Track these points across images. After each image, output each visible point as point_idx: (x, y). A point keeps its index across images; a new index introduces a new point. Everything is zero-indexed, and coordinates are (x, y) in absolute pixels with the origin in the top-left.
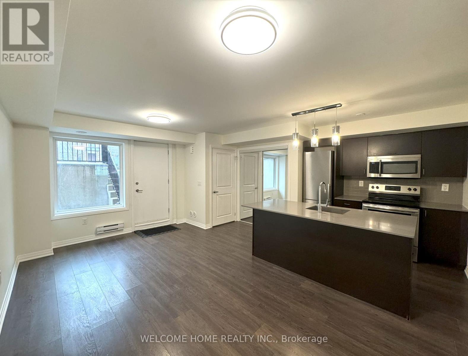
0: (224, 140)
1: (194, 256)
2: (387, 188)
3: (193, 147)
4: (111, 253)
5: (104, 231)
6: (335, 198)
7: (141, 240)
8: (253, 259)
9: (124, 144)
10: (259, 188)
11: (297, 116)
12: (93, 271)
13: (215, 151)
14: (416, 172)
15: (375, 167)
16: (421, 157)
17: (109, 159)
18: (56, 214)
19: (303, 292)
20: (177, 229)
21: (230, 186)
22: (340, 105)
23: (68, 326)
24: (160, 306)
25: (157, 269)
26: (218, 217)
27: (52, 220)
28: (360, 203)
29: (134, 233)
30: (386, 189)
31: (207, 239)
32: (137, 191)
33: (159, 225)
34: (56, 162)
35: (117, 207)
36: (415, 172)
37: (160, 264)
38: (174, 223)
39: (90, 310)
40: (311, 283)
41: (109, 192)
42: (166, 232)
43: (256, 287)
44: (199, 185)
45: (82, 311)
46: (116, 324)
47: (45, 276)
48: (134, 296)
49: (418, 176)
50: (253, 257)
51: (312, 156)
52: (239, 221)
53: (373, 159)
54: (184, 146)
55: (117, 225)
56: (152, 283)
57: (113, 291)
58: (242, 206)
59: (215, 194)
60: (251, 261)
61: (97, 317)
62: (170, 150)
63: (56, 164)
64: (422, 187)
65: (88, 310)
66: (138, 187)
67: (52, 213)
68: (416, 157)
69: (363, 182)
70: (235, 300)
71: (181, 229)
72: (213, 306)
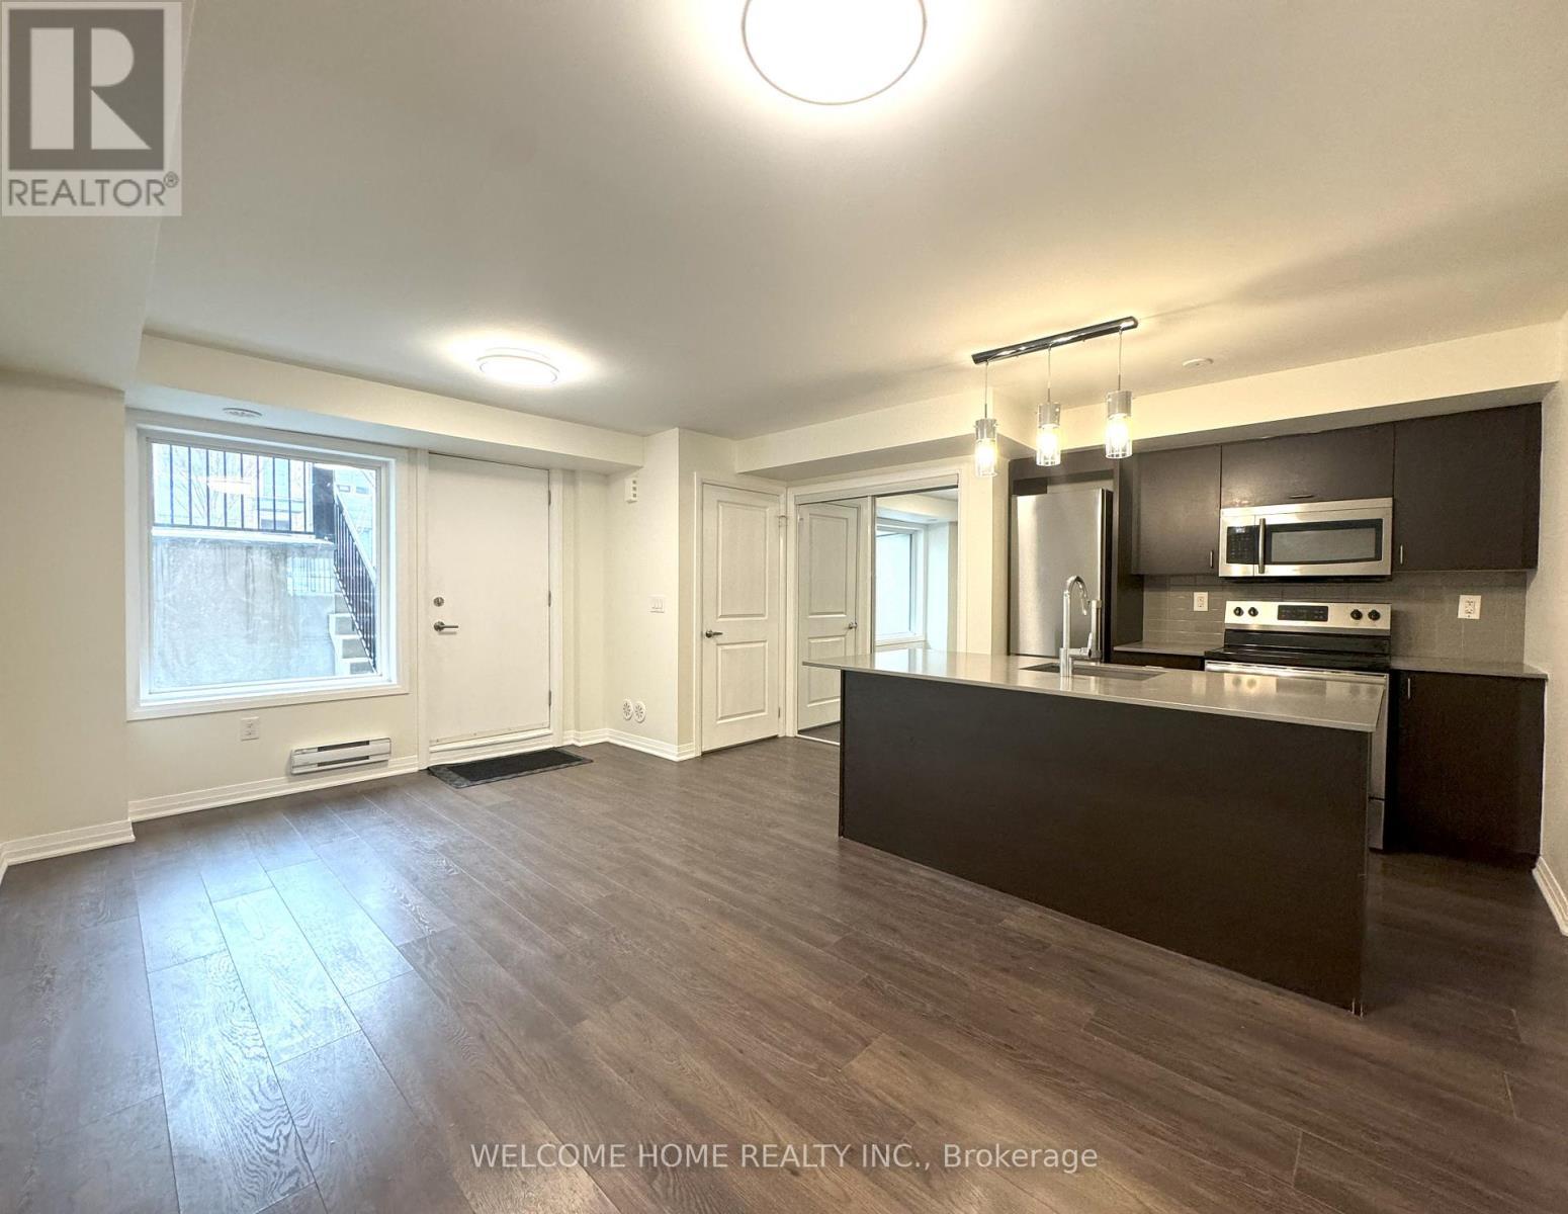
0: (743, 457)
1: (638, 841)
2: (1284, 613)
3: (634, 479)
4: (342, 835)
5: (320, 764)
6: (1116, 648)
7: (451, 792)
8: (842, 847)
9: (393, 461)
10: (860, 627)
11: (992, 363)
12: (279, 888)
13: (712, 495)
14: (1378, 557)
15: (1245, 544)
16: (1391, 505)
17: (337, 520)
18: (143, 701)
19: (1012, 940)
20: (579, 760)
21: (762, 615)
22: (1131, 323)
23: (186, 1059)
24: (520, 989)
25: (507, 880)
26: (722, 718)
27: (129, 722)
28: (1199, 661)
29: (425, 774)
30: (1280, 617)
31: (684, 789)
32: (439, 627)
33: (515, 748)
34: (150, 528)
35: (366, 681)
36: (1372, 556)
37: (518, 865)
38: (565, 743)
39: (269, 1007)
40: (1039, 914)
41: (338, 641)
42: (539, 770)
43: (854, 928)
44: (657, 610)
45: (238, 1011)
46: (363, 1047)
47: (101, 906)
48: (428, 961)
49: (1383, 567)
50: (840, 841)
51: (1038, 508)
52: (791, 736)
53: (1238, 516)
54: (606, 476)
55: (367, 743)
56: (492, 923)
57: (353, 949)
58: (804, 664)
59: (711, 641)
60: (834, 853)
61: (294, 1026)
62: (557, 490)
63: (150, 534)
64: (1395, 609)
65: (258, 1007)
66: (443, 615)
67: (130, 695)
68: (1379, 508)
69: (1205, 595)
70: (780, 967)
71: (592, 761)
72: (705, 987)
